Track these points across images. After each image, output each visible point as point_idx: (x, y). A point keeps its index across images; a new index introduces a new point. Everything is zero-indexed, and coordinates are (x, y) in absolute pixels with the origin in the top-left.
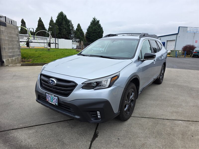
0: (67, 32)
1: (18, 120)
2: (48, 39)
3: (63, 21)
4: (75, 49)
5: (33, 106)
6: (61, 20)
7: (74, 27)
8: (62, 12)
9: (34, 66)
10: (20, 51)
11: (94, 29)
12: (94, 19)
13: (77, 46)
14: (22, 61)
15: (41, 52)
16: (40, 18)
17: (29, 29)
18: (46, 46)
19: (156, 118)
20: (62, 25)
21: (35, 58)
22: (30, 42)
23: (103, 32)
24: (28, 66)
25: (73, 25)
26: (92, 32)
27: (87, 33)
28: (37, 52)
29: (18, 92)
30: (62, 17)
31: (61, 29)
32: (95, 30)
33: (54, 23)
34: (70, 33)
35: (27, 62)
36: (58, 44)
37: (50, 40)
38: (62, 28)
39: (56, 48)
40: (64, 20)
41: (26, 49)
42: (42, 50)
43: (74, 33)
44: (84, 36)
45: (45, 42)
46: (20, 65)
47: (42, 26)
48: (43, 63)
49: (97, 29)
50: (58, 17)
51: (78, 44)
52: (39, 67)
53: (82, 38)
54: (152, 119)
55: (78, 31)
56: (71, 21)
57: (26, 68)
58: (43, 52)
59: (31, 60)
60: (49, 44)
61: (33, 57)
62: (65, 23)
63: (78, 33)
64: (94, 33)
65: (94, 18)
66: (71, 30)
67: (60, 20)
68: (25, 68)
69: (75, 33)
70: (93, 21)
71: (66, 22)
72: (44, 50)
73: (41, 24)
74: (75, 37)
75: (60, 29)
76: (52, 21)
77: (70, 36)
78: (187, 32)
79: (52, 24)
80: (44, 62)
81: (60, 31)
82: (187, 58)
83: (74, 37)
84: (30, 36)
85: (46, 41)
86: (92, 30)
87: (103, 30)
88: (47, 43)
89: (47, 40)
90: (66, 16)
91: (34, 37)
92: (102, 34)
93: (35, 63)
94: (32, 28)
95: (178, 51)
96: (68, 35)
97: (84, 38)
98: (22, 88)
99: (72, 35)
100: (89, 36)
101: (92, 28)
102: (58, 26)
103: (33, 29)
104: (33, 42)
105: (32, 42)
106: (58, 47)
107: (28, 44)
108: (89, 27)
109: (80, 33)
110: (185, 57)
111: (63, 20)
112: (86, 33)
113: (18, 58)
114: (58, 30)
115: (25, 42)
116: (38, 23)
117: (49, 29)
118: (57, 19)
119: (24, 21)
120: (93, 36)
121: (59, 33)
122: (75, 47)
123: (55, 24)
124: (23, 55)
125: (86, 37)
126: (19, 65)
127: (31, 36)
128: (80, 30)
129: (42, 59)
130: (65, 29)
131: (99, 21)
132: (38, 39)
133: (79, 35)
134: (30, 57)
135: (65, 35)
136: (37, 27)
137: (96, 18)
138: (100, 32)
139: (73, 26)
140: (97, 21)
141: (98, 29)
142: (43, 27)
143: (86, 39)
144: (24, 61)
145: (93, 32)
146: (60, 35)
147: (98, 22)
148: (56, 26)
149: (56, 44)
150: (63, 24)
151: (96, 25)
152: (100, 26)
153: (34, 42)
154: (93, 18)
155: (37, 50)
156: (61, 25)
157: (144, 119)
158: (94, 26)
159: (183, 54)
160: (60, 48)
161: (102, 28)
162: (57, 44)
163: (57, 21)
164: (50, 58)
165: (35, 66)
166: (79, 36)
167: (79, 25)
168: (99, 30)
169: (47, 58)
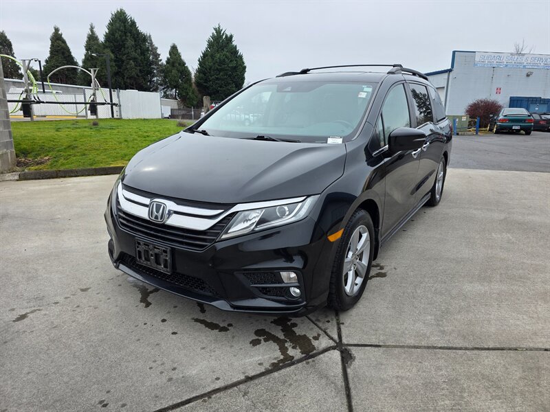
0: (140, 71)
1: (57, 401)
2: (89, 92)
3: (128, 38)
4: (166, 118)
5: (100, 333)
6: (120, 36)
7: (159, 55)
8: (121, 10)
9: (62, 179)
10: (10, 132)
11: (218, 61)
12: (218, 31)
13: (171, 110)
14: (19, 164)
15: (74, 133)
16: (57, 30)
17: (27, 62)
18: (83, 113)
19: (522, 349)
20: (123, 49)
21: (58, 151)
22: (34, 101)
23: (245, 67)
24: (43, 179)
25: (157, 48)
26: (214, 70)
27: (199, 71)
28: (62, 134)
29: (29, 279)
30: (123, 27)
31: (123, 61)
32: (222, 62)
33: (98, 45)
34: (150, 73)
35: (37, 167)
36: (120, 106)
37: (94, 94)
38: (124, 58)
39: (115, 116)
40: (129, 34)
41: (24, 124)
42: (75, 123)
43: (162, 71)
44: (190, 79)
45: (77, 101)
46: (17, 177)
47: (63, 53)
48: (89, 167)
49: (226, 60)
50: (111, 25)
51: (174, 104)
52: (79, 182)
53: (186, 86)
54: (512, 353)
55: (173, 66)
56: (150, 36)
57: (37, 188)
58: (79, 130)
59: (47, 158)
60: (93, 108)
61: (51, 149)
62: (133, 43)
63: (174, 71)
64: (220, 72)
65: (217, 27)
66: (151, 64)
67: (117, 35)
68: (32, 188)
69: (165, 71)
70: (213, 37)
71: (135, 41)
72: (80, 125)
73: (59, 47)
74: (165, 84)
75: (119, 62)
76: (92, 38)
77: (150, 81)
78: (475, 65)
79: (95, 47)
80: (91, 165)
81: (119, 67)
82: (482, 136)
83: (161, 85)
84: (31, 84)
85: (80, 98)
86: (214, 64)
87: (243, 63)
88: (85, 103)
89: (84, 94)
90: (133, 23)
91: (43, 85)
92: (243, 74)
93: (62, 168)
94: (36, 58)
95: (457, 117)
96: (145, 79)
97: (191, 85)
98: (41, 261)
99: (155, 79)
100: (206, 81)
101: (212, 56)
102: (113, 53)
103: (40, 62)
104: (43, 102)
105: (39, 102)
106: (121, 115)
107: (27, 108)
108: (205, 55)
109: (178, 71)
110: (477, 133)
111: (125, 33)
112: (197, 71)
113: (6, 153)
114: (114, 64)
115: (16, 103)
116: (52, 45)
117: (84, 62)
118: (107, 31)
119: (8, 38)
120: (217, 79)
121: (116, 74)
122: (168, 114)
123: (104, 46)
124: (20, 144)
125: (198, 84)
126: (11, 178)
127: (35, 82)
128: (179, 64)
129: (82, 156)
130: (135, 59)
131: (231, 37)
132: (54, 92)
133: (176, 79)
134: (43, 150)
135: (135, 78)
136: (49, 55)
137: (223, 28)
138: (235, 68)
139: (158, 52)
140: (226, 36)
141: (231, 61)
142: (67, 54)
143: (196, 89)
144: (26, 165)
145: (217, 69)
146: (120, 79)
147: (230, 39)
148: (108, 51)
149: (112, 105)
150: (126, 46)
151: (223, 49)
152: (236, 52)
153: (47, 103)
154: (215, 29)
155: (58, 124)
156: (121, 49)
157: (487, 357)
158: (218, 51)
159: (470, 125)
160: (124, 116)
161: (241, 57)
162: (116, 105)
163: (107, 37)
164: (106, 149)
165: (65, 177)
166: (177, 82)
167: (174, 50)
168: (233, 64)
169: (98, 152)
